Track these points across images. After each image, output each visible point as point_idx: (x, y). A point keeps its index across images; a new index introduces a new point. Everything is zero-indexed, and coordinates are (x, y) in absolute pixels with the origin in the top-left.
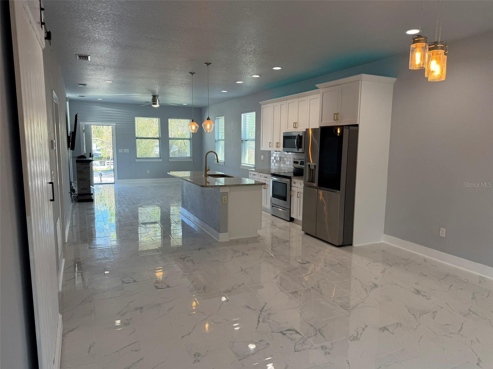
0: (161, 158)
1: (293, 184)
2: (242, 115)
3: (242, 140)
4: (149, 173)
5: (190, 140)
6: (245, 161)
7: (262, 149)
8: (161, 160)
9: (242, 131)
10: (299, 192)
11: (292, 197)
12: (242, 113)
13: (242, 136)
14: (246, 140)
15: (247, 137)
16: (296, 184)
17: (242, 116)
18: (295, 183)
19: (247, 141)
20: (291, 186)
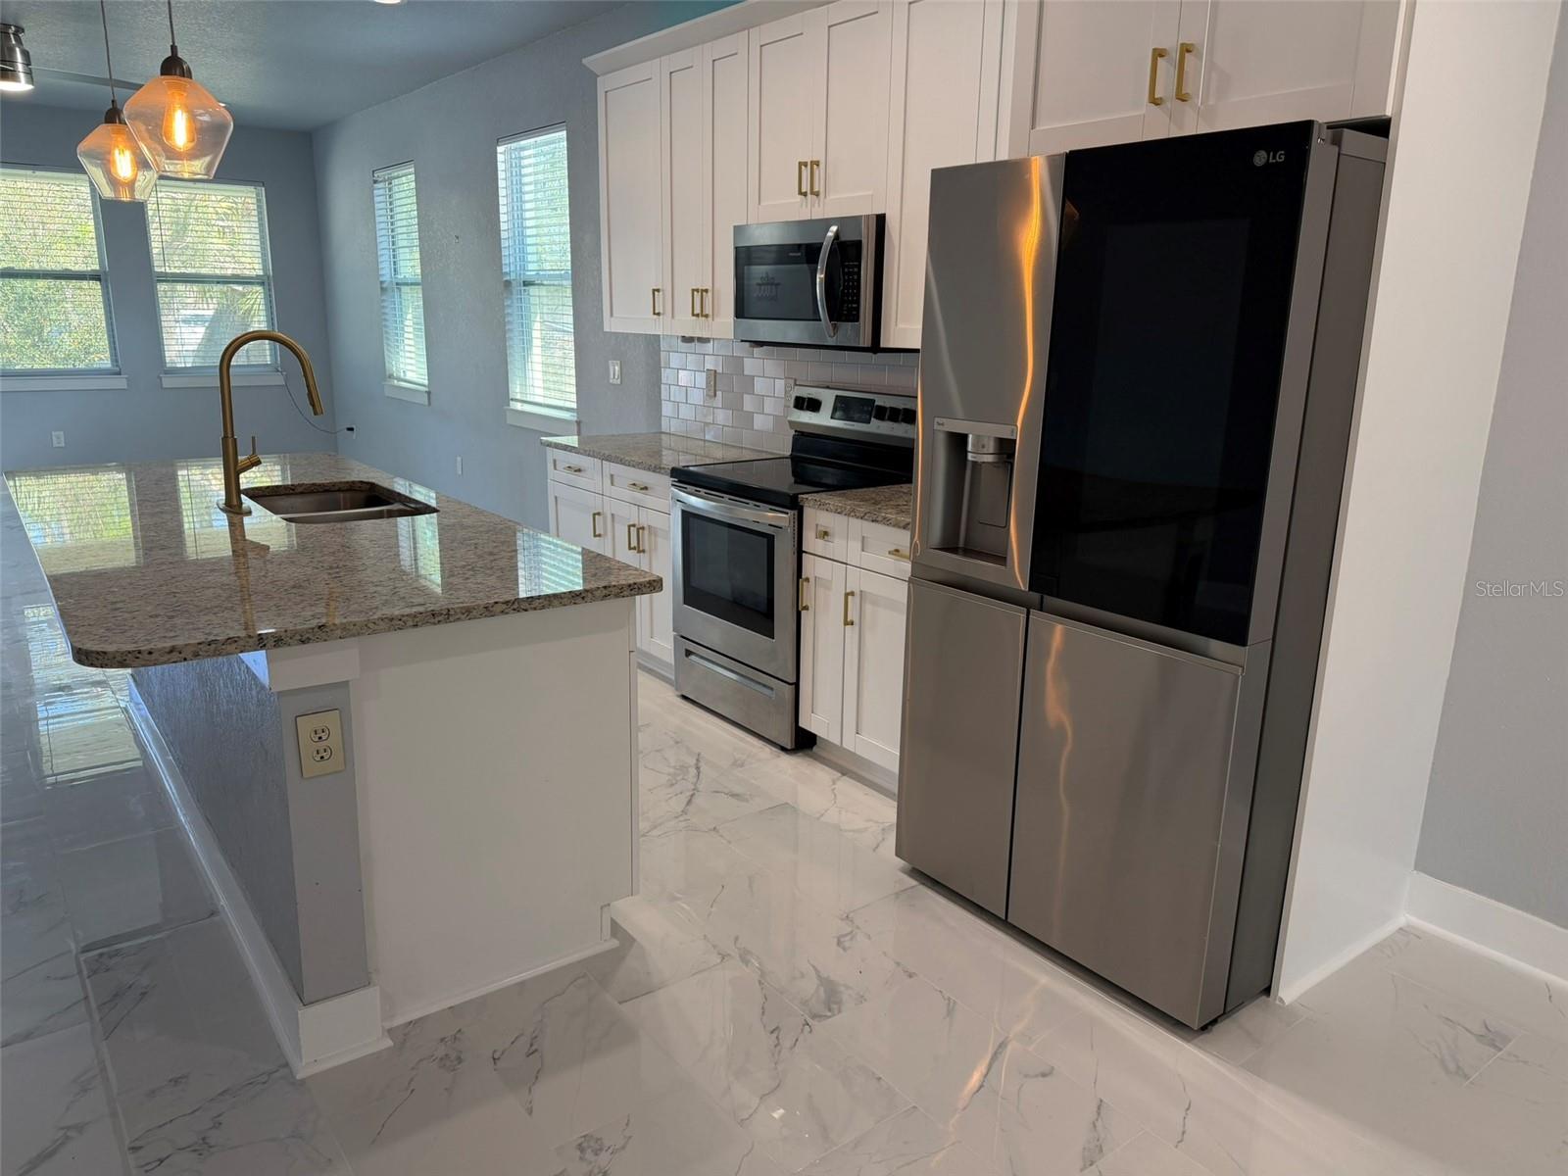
0: (119, 374)
1: (810, 542)
2: (500, 149)
3: (508, 284)
4: (63, 445)
5: (262, 284)
6: (530, 390)
7: (611, 325)
9: (504, 235)
10: (852, 594)
11: (803, 613)
12: (498, 142)
13: (505, 261)
14: (526, 284)
15: (531, 267)
16: (836, 540)
17: (500, 158)
18: (826, 533)
19: (533, 290)
20: (800, 552)
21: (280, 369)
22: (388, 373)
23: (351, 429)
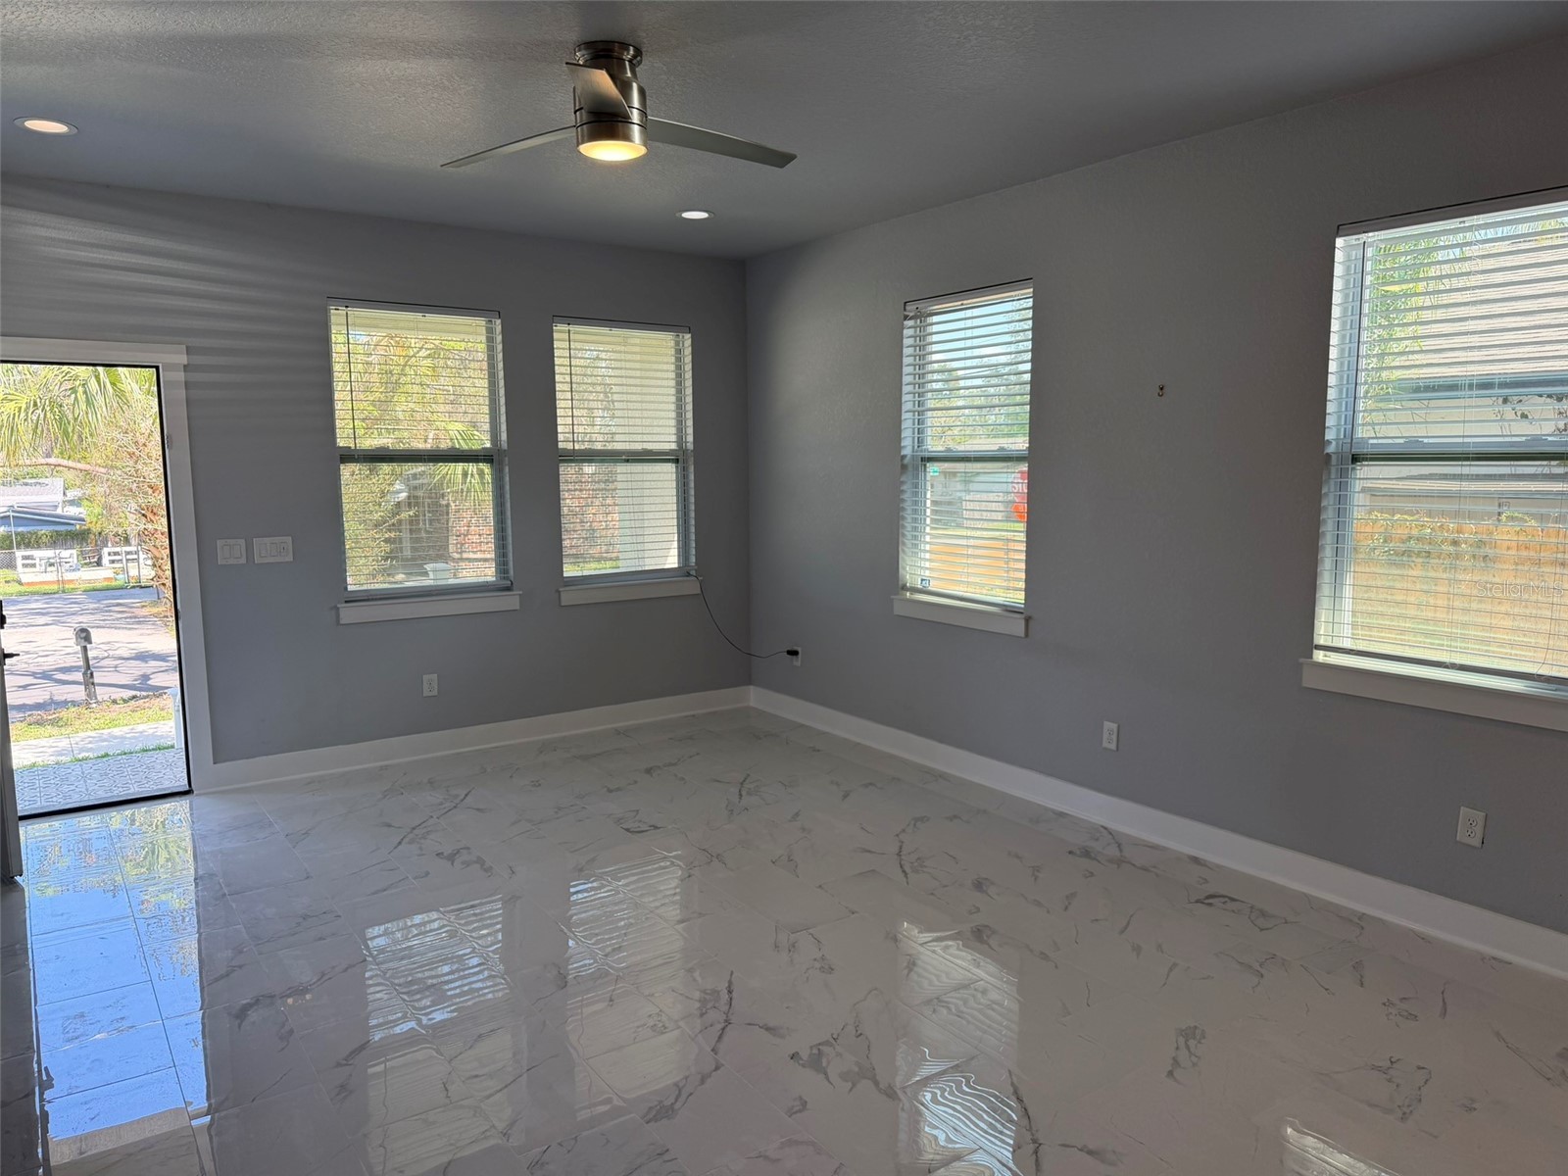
0: (508, 589)
3: (1328, 460)
4: (435, 693)
5: (677, 461)
8: (511, 602)
14: (1354, 458)
17: (1339, 256)
21: (693, 573)
22: (900, 583)
23: (793, 653)
